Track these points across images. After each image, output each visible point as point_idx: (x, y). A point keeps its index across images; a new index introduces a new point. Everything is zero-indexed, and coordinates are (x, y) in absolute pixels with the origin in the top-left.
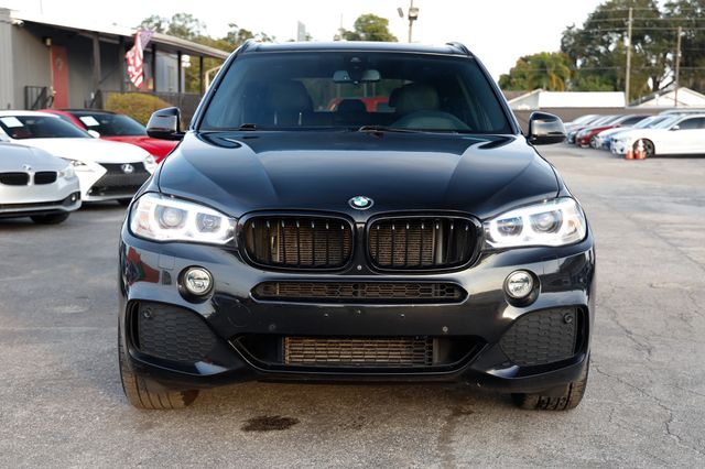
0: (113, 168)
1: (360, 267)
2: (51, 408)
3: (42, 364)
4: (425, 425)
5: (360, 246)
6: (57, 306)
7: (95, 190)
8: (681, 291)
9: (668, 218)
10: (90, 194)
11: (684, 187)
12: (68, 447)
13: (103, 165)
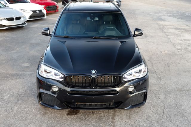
0: (34, 12)
1: (93, 87)
2: (23, 106)
3: (20, 88)
4: (108, 113)
5: (94, 83)
6: (23, 63)
7: (30, 17)
8: (168, 54)
9: (166, 23)
10: (29, 18)
11: (170, 9)
12: (27, 122)
13: (32, 11)
